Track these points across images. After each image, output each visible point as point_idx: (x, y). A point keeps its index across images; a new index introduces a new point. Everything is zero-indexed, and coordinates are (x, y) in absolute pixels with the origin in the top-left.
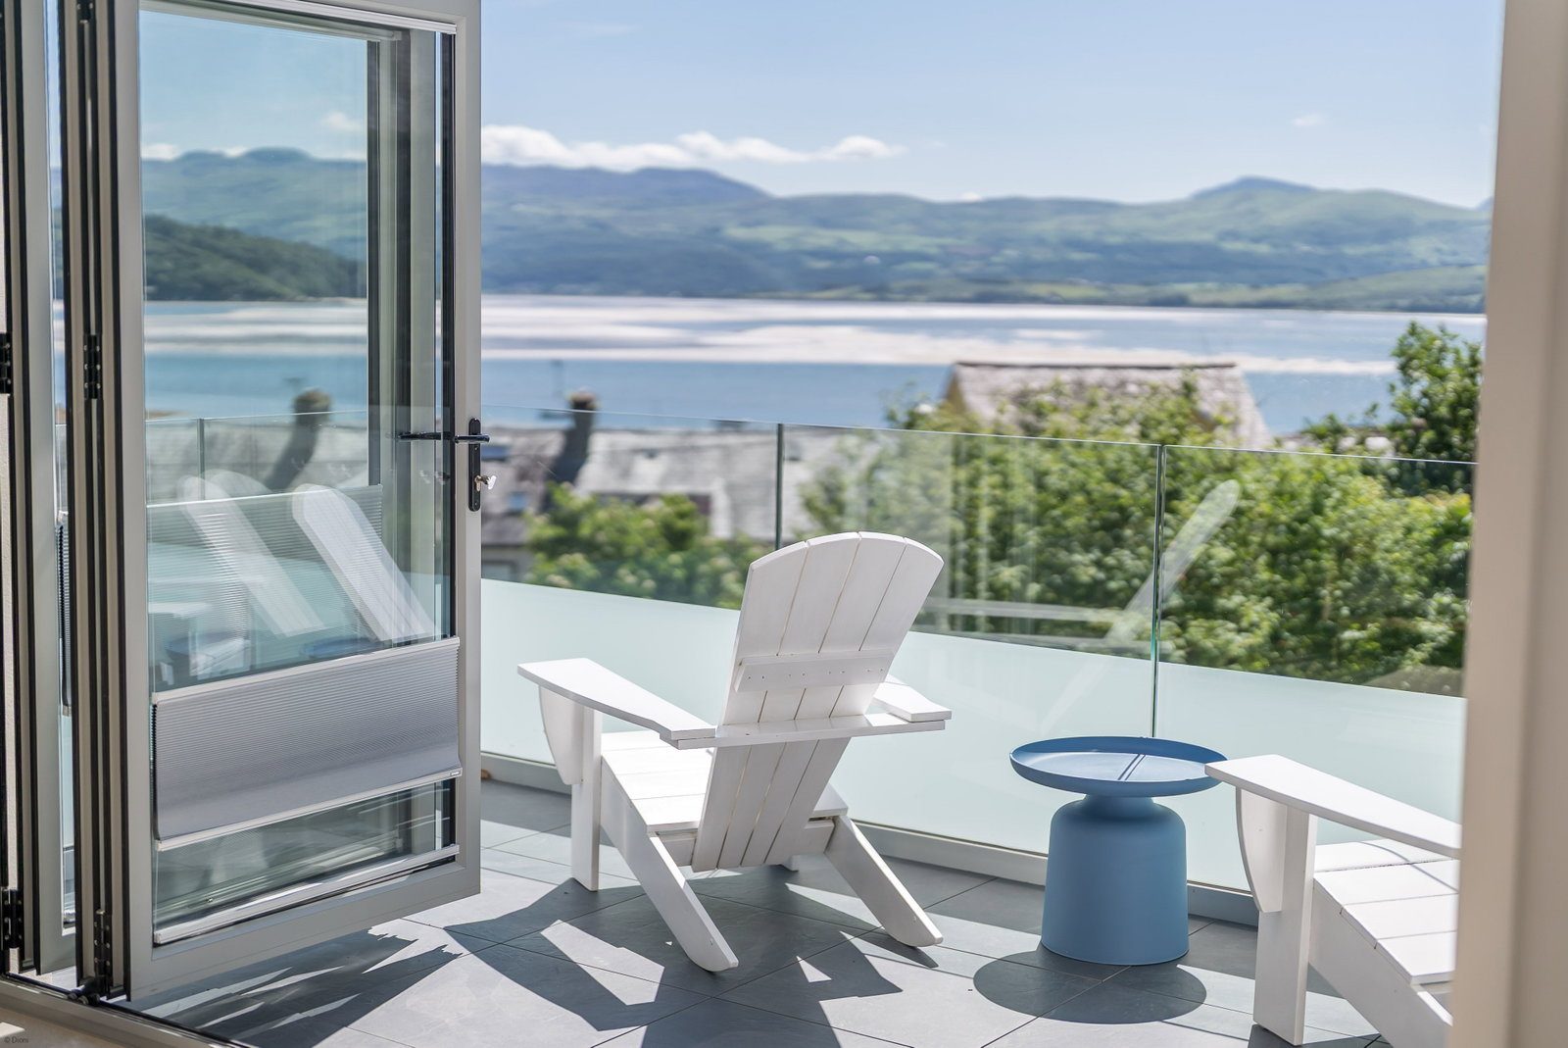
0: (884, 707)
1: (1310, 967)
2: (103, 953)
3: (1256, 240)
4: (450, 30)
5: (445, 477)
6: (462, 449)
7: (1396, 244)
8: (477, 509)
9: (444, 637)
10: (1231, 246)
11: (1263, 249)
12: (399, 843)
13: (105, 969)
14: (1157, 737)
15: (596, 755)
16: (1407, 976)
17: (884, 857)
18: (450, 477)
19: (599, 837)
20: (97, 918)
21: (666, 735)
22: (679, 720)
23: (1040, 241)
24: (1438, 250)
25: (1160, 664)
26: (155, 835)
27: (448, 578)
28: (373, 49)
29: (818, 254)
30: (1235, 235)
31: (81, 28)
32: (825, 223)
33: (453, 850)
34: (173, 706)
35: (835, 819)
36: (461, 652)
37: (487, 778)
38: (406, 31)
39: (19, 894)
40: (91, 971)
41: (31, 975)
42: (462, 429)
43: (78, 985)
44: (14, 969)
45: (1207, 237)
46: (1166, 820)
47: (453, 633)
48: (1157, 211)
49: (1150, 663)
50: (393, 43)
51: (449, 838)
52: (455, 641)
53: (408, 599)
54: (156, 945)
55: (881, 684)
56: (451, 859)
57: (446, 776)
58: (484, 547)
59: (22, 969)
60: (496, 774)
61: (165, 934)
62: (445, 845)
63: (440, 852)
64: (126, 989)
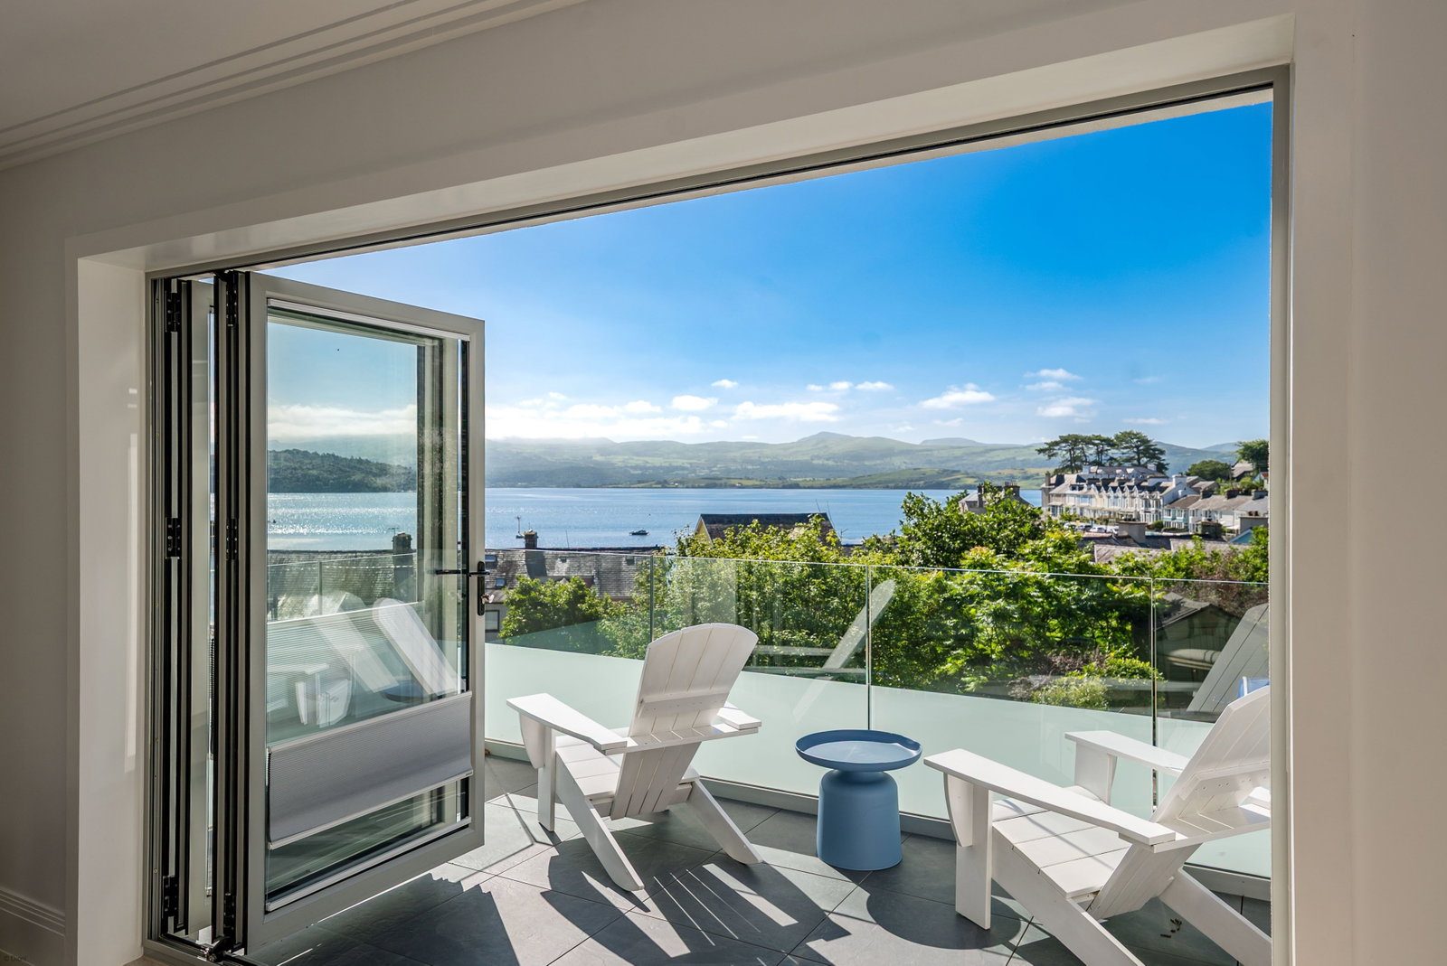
0: (722, 720)
1: (993, 881)
2: (230, 922)
3: (827, 460)
4: (466, 338)
5: (463, 596)
6: (474, 580)
7: (888, 460)
8: (482, 614)
9: (463, 691)
10: (815, 462)
11: (831, 463)
12: (434, 816)
13: (229, 931)
14: (872, 729)
15: (553, 752)
16: (1063, 893)
17: (716, 798)
18: (466, 595)
19: (555, 799)
20: (226, 898)
21: (597, 747)
22: (605, 736)
23: (734, 461)
24: (905, 463)
25: (873, 687)
26: (268, 839)
27: (465, 643)
28: (421, 350)
29: (635, 468)
30: (819, 457)
31: (229, 330)
32: (638, 454)
33: (468, 820)
34: (283, 753)
35: (692, 783)
36: (473, 700)
37: (488, 754)
38: (441, 340)
39: (176, 879)
40: (220, 932)
41: (181, 934)
42: (474, 568)
43: (213, 943)
44: (171, 931)
45: (806, 458)
46: (887, 781)
47: (468, 689)
48: (785, 447)
49: (866, 686)
50: (433, 347)
51: (465, 814)
52: (470, 693)
53: (441, 659)
54: (267, 912)
55: (721, 709)
56: (467, 826)
57: (464, 776)
58: (487, 631)
59: (176, 930)
60: (493, 752)
61: (272, 906)
62: (462, 818)
63: (459, 822)
64: (244, 945)
